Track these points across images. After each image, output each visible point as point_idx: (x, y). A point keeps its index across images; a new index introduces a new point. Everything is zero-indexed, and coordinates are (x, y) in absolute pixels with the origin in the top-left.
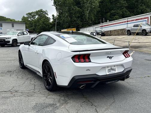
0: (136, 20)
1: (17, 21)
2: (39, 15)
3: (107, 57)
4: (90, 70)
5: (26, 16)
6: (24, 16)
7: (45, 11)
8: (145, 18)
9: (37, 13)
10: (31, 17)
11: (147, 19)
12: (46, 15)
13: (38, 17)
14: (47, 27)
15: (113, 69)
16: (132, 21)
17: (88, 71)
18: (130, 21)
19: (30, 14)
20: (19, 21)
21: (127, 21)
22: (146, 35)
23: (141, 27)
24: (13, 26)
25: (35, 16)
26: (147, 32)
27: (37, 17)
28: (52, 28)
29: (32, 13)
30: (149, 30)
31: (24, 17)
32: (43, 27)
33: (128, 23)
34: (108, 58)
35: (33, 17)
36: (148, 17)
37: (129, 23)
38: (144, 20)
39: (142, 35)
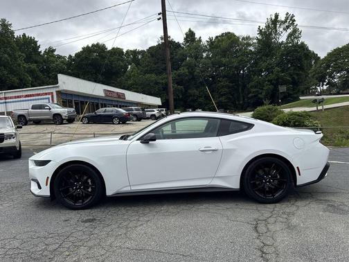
0: (27, 96)
8: (46, 94)
11: (50, 96)
16: (15, 97)
18: (11, 98)
21: (6, 98)
22: (62, 123)
23: (50, 109)
26: (64, 118)
30: (66, 114)
33: (8, 102)
36: (52, 93)
37: (11, 102)
38: (45, 97)
39: (54, 124)
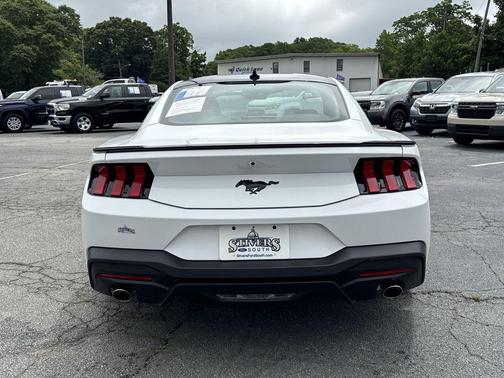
1: (363, 51)
2: (437, 23)
3: (240, 183)
4: (132, 232)
5: (391, 30)
6: (385, 31)
7: (459, 7)
9: (430, 15)
10: (408, 32)
12: (463, 20)
13: (432, 31)
14: (449, 61)
15: (262, 240)
17: (127, 235)
19: (406, 21)
20: (369, 50)
24: (340, 67)
25: (424, 25)
27: (428, 29)
28: (468, 64)
29: (412, 18)
31: (385, 35)
32: (432, 63)
34: (243, 187)
35: (414, 31)
